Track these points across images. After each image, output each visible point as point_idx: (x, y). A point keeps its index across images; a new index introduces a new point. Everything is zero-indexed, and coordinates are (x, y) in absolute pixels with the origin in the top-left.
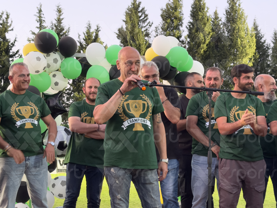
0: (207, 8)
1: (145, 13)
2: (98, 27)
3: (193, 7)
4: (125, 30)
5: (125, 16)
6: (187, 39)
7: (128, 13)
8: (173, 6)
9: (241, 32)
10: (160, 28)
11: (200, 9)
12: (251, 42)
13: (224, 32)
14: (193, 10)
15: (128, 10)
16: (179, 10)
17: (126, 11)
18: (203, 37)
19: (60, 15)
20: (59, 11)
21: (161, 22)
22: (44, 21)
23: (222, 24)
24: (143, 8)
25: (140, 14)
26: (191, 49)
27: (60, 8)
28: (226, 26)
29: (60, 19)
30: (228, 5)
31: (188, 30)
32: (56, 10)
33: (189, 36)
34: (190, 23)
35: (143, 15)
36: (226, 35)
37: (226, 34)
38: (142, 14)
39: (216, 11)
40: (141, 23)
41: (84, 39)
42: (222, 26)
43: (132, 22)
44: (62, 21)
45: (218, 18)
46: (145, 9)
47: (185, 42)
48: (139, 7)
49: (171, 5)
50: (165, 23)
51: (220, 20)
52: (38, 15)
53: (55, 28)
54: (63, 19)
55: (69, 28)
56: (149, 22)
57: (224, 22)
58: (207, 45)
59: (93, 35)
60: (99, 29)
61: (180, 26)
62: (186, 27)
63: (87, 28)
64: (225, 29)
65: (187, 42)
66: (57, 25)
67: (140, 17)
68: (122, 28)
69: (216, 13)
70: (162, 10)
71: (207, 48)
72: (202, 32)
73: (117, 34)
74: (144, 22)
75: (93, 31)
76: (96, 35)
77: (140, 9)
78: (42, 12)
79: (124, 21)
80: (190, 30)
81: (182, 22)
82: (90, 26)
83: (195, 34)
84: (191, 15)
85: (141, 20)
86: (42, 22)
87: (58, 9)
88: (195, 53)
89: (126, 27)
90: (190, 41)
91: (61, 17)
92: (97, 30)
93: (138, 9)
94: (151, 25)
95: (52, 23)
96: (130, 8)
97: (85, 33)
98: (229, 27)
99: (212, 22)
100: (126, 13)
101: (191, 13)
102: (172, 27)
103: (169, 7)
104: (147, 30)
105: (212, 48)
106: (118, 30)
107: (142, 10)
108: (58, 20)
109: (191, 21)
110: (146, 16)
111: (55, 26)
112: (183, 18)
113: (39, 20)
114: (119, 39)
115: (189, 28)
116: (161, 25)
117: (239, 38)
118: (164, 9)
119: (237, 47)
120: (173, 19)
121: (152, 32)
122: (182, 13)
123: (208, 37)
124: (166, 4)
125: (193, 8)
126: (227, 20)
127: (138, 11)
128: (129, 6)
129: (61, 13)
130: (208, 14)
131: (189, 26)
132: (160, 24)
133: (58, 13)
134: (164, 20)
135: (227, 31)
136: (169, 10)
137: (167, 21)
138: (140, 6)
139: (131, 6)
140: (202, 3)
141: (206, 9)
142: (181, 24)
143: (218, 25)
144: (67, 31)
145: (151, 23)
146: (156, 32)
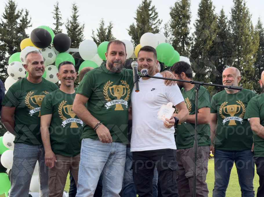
0: (214, 6)
1: (155, 11)
2: (111, 24)
3: (200, 5)
4: (136, 27)
5: (136, 14)
6: (194, 36)
7: (139, 11)
8: (181, 5)
9: (246, 30)
10: (169, 25)
11: (207, 7)
12: (255, 39)
13: (229, 30)
14: (200, 8)
15: (139, 8)
16: (188, 9)
17: (138, 9)
18: (210, 34)
19: (75, 13)
20: (74, 8)
21: (170, 20)
22: (61, 18)
23: (227, 22)
24: (153, 6)
25: (150, 12)
26: (198, 45)
27: (75, 6)
28: (231, 24)
29: (75, 16)
30: (234, 4)
31: (195, 27)
32: (72, 8)
33: (196, 33)
34: (198, 20)
35: (153, 14)
36: (232, 33)
37: (232, 31)
38: (152, 12)
39: (222, 10)
40: (152, 20)
41: (97, 35)
42: (227, 24)
43: (143, 19)
44: (77, 19)
45: (224, 16)
46: (155, 8)
47: (192, 39)
48: (149, 5)
49: (179, 4)
50: (174, 20)
51: (226, 18)
52: (55, 12)
53: (70, 25)
54: (78, 16)
55: (84, 25)
56: (159, 20)
57: (230, 20)
58: (213, 42)
59: (106, 31)
60: (112, 26)
61: (188, 24)
62: (194, 24)
63: (101, 25)
64: (230, 26)
65: (194, 39)
66: (73, 22)
67: (151, 15)
68: (133, 25)
69: (222, 12)
70: (171, 8)
71: (213, 45)
72: (208, 29)
73: (128, 30)
74: (154, 19)
75: (106, 28)
76: (109, 31)
77: (150, 7)
78: (59, 10)
79: (135, 18)
80: (197, 27)
81: (190, 20)
82: (103, 23)
83: (202, 32)
84: (199, 13)
85: (151, 18)
86: (59, 19)
87: (73, 7)
88: (202, 49)
89: (137, 24)
90: (197, 37)
91: (77, 15)
92: (110, 27)
93: (149, 7)
94: (160, 22)
95: (68, 20)
96: (141, 6)
97: (99, 29)
98: (234, 24)
99: (219, 20)
100: (138, 11)
101: (198, 11)
102: (180, 24)
103: (178, 6)
104: (156, 27)
105: (218, 44)
106: (130, 27)
107: (152, 8)
108: (74, 18)
109: (199, 19)
110: (156, 14)
111: (71, 23)
112: (191, 16)
113: (56, 17)
114: (131, 35)
115: (196, 26)
116: (170, 23)
117: (244, 36)
118: (173, 8)
119: (241, 43)
120: (181, 17)
121: (161, 29)
122: (190, 12)
123: (214, 34)
124: (175, 3)
125: (200, 7)
126: (232, 18)
127: (148, 9)
128: (140, 5)
129: (77, 11)
130: (214, 13)
131: (197, 23)
132: (169, 21)
133: (74, 11)
134: (172, 18)
135: (232, 28)
136: (177, 8)
137: (175, 19)
138: (151, 4)
139: (142, 4)
140: (209, 2)
141: (213, 8)
142: (189, 22)
143: (224, 23)
144: (82, 28)
145: (161, 21)
146: (165, 29)
